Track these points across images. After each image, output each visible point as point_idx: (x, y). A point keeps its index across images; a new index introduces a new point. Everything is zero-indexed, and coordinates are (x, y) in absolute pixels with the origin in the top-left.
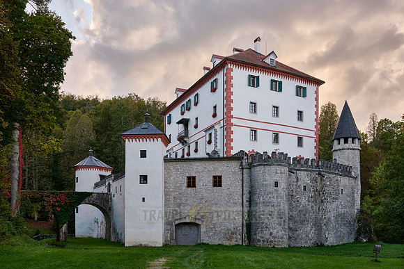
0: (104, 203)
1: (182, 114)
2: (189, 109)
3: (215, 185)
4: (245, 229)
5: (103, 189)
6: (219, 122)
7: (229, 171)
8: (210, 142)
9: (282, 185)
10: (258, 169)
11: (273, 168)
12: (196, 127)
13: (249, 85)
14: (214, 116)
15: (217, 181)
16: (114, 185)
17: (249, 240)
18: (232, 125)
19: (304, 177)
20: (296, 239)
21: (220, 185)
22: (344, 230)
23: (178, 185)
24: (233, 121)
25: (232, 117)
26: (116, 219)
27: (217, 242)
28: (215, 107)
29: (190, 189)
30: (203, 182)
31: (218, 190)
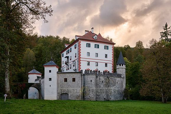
0: (39, 87)
1: (67, 54)
2: (69, 53)
3: (73, 81)
4: (82, 95)
5: (38, 82)
6: (77, 59)
7: (77, 77)
8: (74, 66)
9: (93, 81)
10: (86, 76)
11: (90, 76)
12: (71, 59)
13: (87, 47)
14: (76, 57)
15: (74, 80)
16: (42, 80)
17: (84, 98)
18: (81, 60)
19: (102, 78)
20: (99, 98)
21: (75, 81)
22: (118, 96)
23: (62, 81)
24: (81, 59)
25: (81, 58)
26: (42, 92)
27: (74, 99)
28: (76, 54)
29: (65, 82)
30: (69, 80)
31: (74, 83)
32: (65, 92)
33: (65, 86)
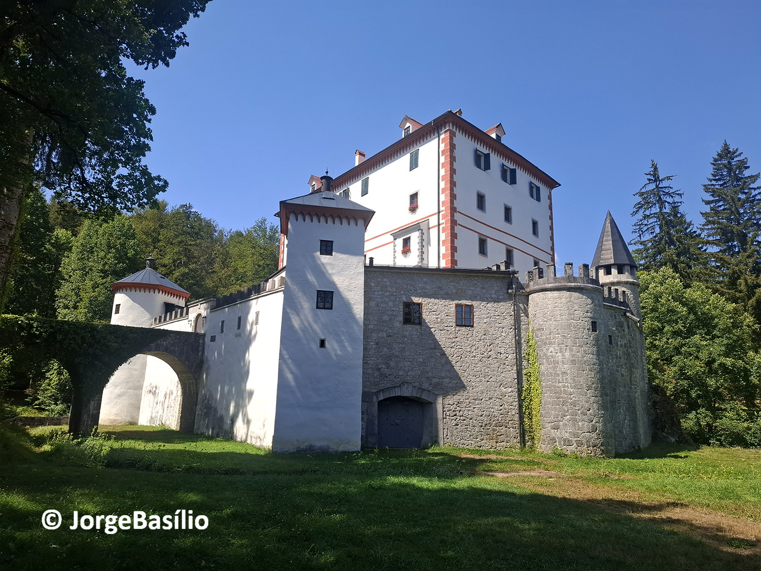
0: (188, 354)
3: (460, 323)
6: (425, 219)
7: (487, 297)
9: (602, 329)
13: (476, 166)
14: (414, 209)
15: (464, 316)
16: (217, 317)
18: (455, 223)
19: (609, 320)
21: (471, 323)
23: (386, 318)
24: (456, 216)
28: (413, 196)
29: (409, 327)
30: (436, 315)
31: (467, 333)
32: (410, 389)
33: (408, 353)
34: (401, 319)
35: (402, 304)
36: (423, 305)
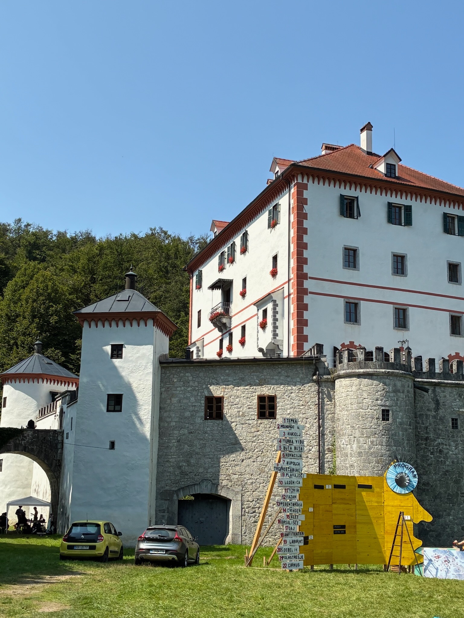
0: (47, 453)
1: (221, 269)
3: (262, 415)
7: (291, 386)
8: (264, 326)
9: (399, 416)
10: (345, 382)
11: (376, 380)
12: (243, 294)
13: (342, 215)
14: (274, 273)
15: (267, 408)
18: (305, 292)
19: (454, 401)
21: (273, 416)
23: (187, 414)
24: (306, 283)
25: (305, 276)
28: (275, 258)
29: (210, 422)
30: (238, 408)
31: (268, 426)
32: (209, 486)
33: (208, 450)
34: (202, 414)
35: (204, 399)
36: (225, 399)
